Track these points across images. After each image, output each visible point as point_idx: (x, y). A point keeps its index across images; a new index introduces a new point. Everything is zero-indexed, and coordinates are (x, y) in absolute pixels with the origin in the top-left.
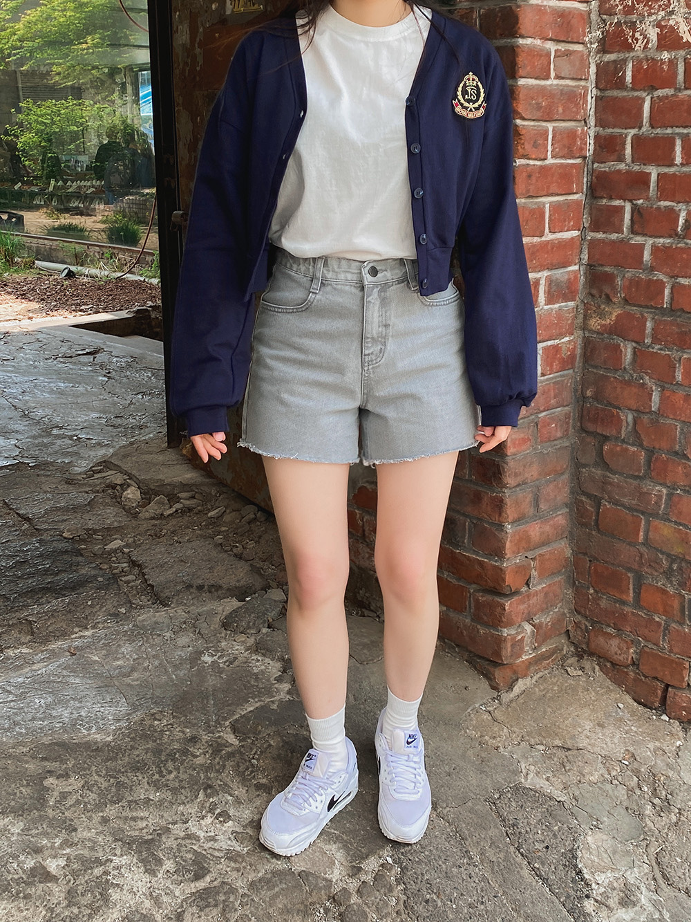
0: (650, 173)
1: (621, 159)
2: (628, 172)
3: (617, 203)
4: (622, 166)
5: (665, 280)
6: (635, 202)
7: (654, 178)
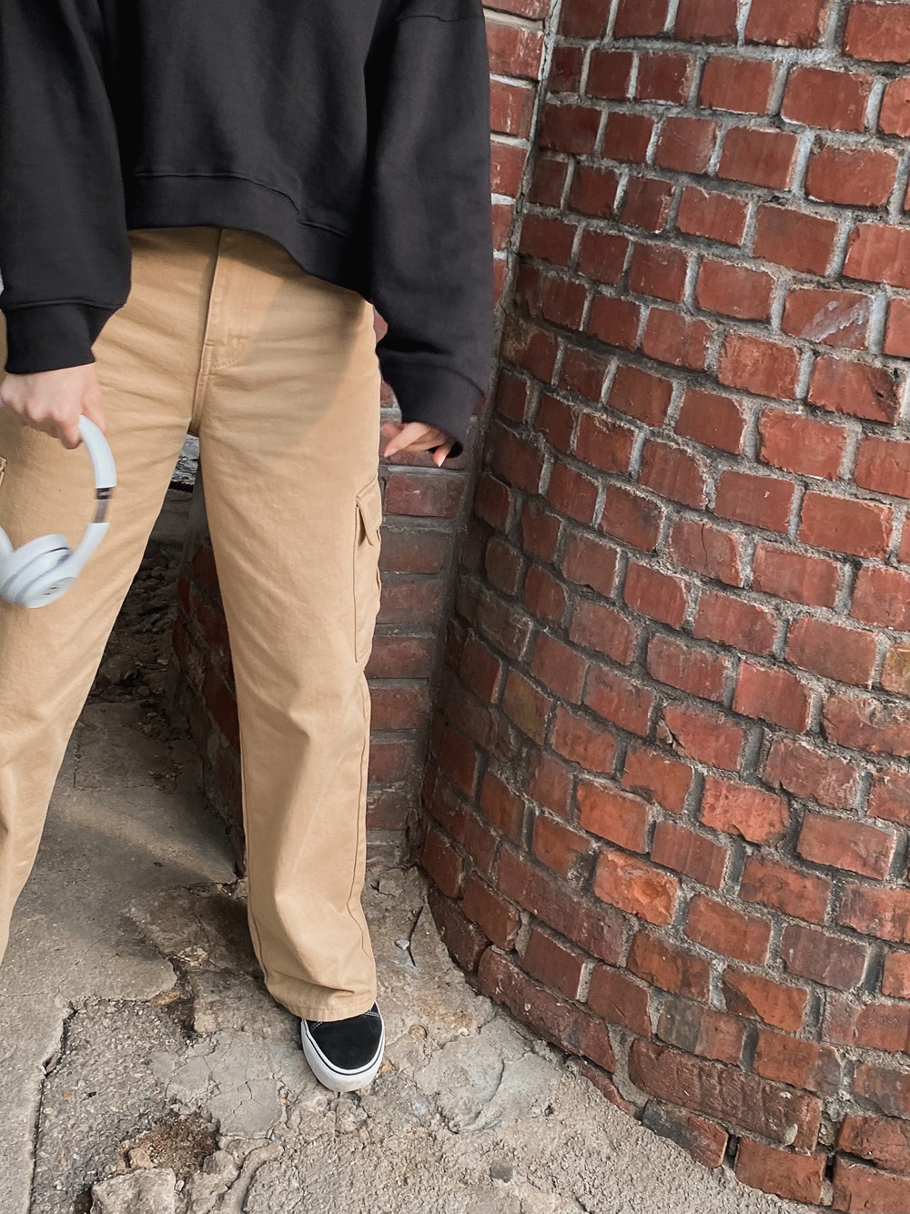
0: (601, 112)
1: (574, 89)
2: (579, 108)
3: (560, 158)
4: (573, 99)
5: (586, 286)
6: (578, 157)
7: (603, 120)
